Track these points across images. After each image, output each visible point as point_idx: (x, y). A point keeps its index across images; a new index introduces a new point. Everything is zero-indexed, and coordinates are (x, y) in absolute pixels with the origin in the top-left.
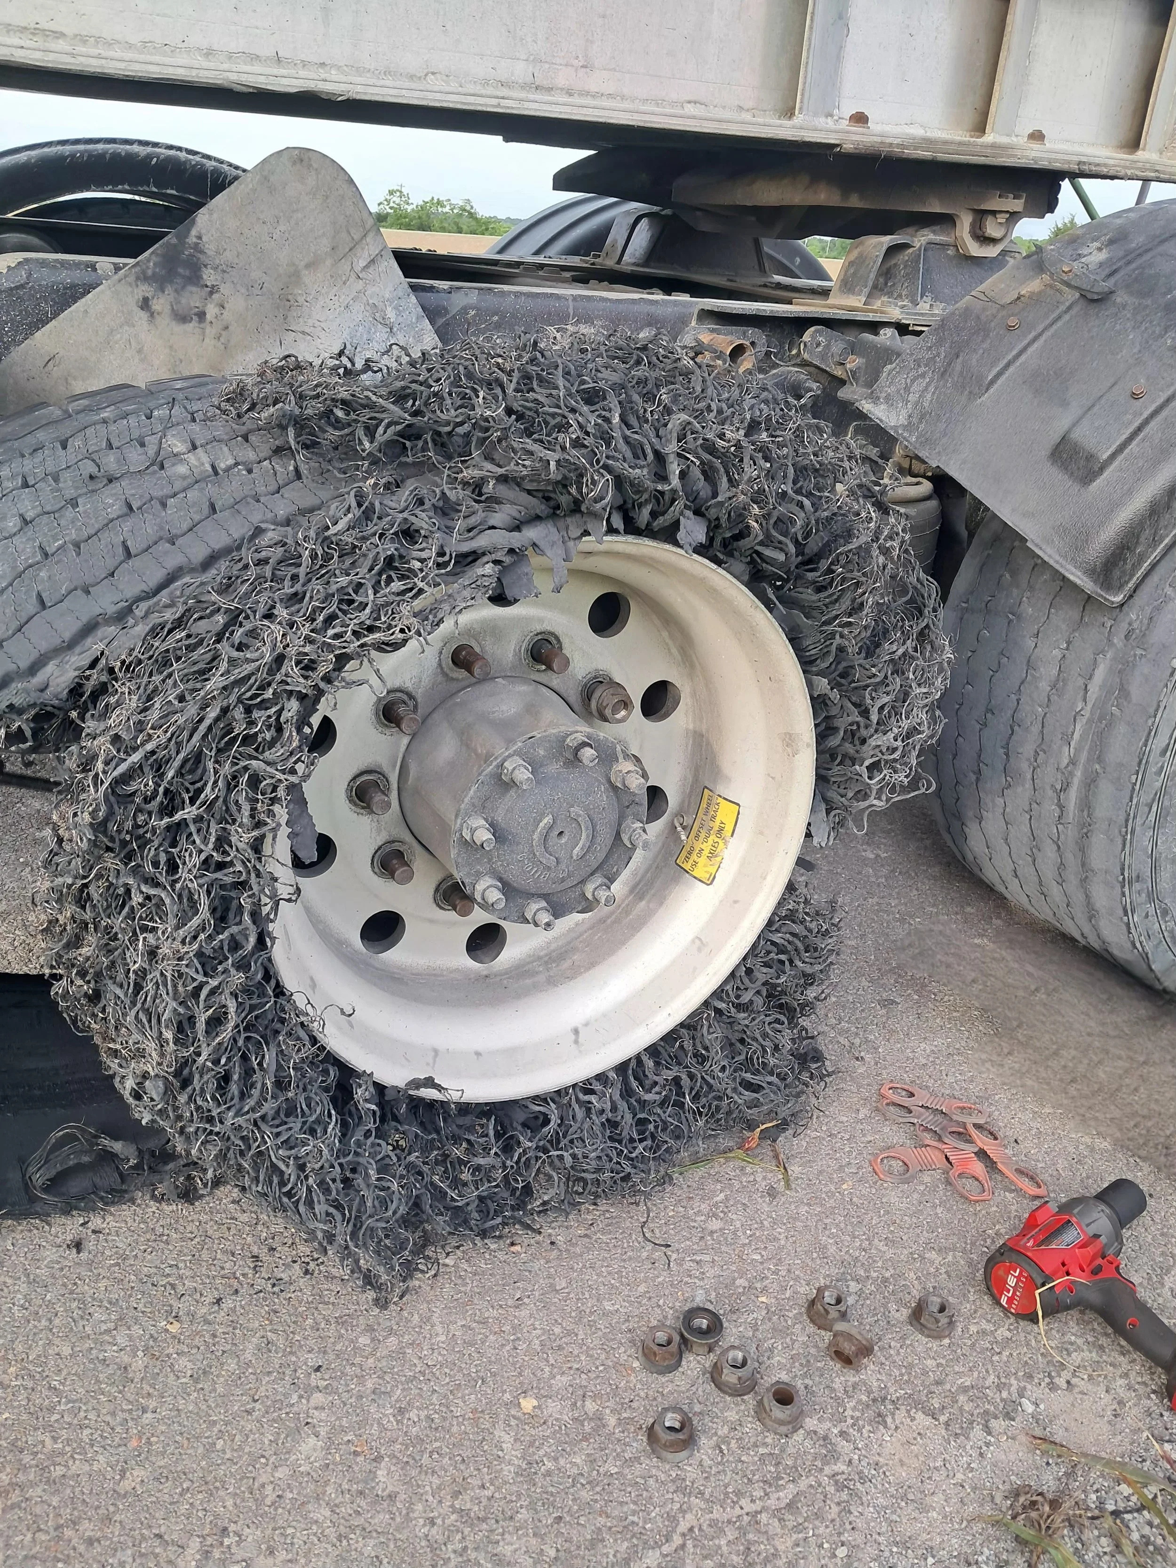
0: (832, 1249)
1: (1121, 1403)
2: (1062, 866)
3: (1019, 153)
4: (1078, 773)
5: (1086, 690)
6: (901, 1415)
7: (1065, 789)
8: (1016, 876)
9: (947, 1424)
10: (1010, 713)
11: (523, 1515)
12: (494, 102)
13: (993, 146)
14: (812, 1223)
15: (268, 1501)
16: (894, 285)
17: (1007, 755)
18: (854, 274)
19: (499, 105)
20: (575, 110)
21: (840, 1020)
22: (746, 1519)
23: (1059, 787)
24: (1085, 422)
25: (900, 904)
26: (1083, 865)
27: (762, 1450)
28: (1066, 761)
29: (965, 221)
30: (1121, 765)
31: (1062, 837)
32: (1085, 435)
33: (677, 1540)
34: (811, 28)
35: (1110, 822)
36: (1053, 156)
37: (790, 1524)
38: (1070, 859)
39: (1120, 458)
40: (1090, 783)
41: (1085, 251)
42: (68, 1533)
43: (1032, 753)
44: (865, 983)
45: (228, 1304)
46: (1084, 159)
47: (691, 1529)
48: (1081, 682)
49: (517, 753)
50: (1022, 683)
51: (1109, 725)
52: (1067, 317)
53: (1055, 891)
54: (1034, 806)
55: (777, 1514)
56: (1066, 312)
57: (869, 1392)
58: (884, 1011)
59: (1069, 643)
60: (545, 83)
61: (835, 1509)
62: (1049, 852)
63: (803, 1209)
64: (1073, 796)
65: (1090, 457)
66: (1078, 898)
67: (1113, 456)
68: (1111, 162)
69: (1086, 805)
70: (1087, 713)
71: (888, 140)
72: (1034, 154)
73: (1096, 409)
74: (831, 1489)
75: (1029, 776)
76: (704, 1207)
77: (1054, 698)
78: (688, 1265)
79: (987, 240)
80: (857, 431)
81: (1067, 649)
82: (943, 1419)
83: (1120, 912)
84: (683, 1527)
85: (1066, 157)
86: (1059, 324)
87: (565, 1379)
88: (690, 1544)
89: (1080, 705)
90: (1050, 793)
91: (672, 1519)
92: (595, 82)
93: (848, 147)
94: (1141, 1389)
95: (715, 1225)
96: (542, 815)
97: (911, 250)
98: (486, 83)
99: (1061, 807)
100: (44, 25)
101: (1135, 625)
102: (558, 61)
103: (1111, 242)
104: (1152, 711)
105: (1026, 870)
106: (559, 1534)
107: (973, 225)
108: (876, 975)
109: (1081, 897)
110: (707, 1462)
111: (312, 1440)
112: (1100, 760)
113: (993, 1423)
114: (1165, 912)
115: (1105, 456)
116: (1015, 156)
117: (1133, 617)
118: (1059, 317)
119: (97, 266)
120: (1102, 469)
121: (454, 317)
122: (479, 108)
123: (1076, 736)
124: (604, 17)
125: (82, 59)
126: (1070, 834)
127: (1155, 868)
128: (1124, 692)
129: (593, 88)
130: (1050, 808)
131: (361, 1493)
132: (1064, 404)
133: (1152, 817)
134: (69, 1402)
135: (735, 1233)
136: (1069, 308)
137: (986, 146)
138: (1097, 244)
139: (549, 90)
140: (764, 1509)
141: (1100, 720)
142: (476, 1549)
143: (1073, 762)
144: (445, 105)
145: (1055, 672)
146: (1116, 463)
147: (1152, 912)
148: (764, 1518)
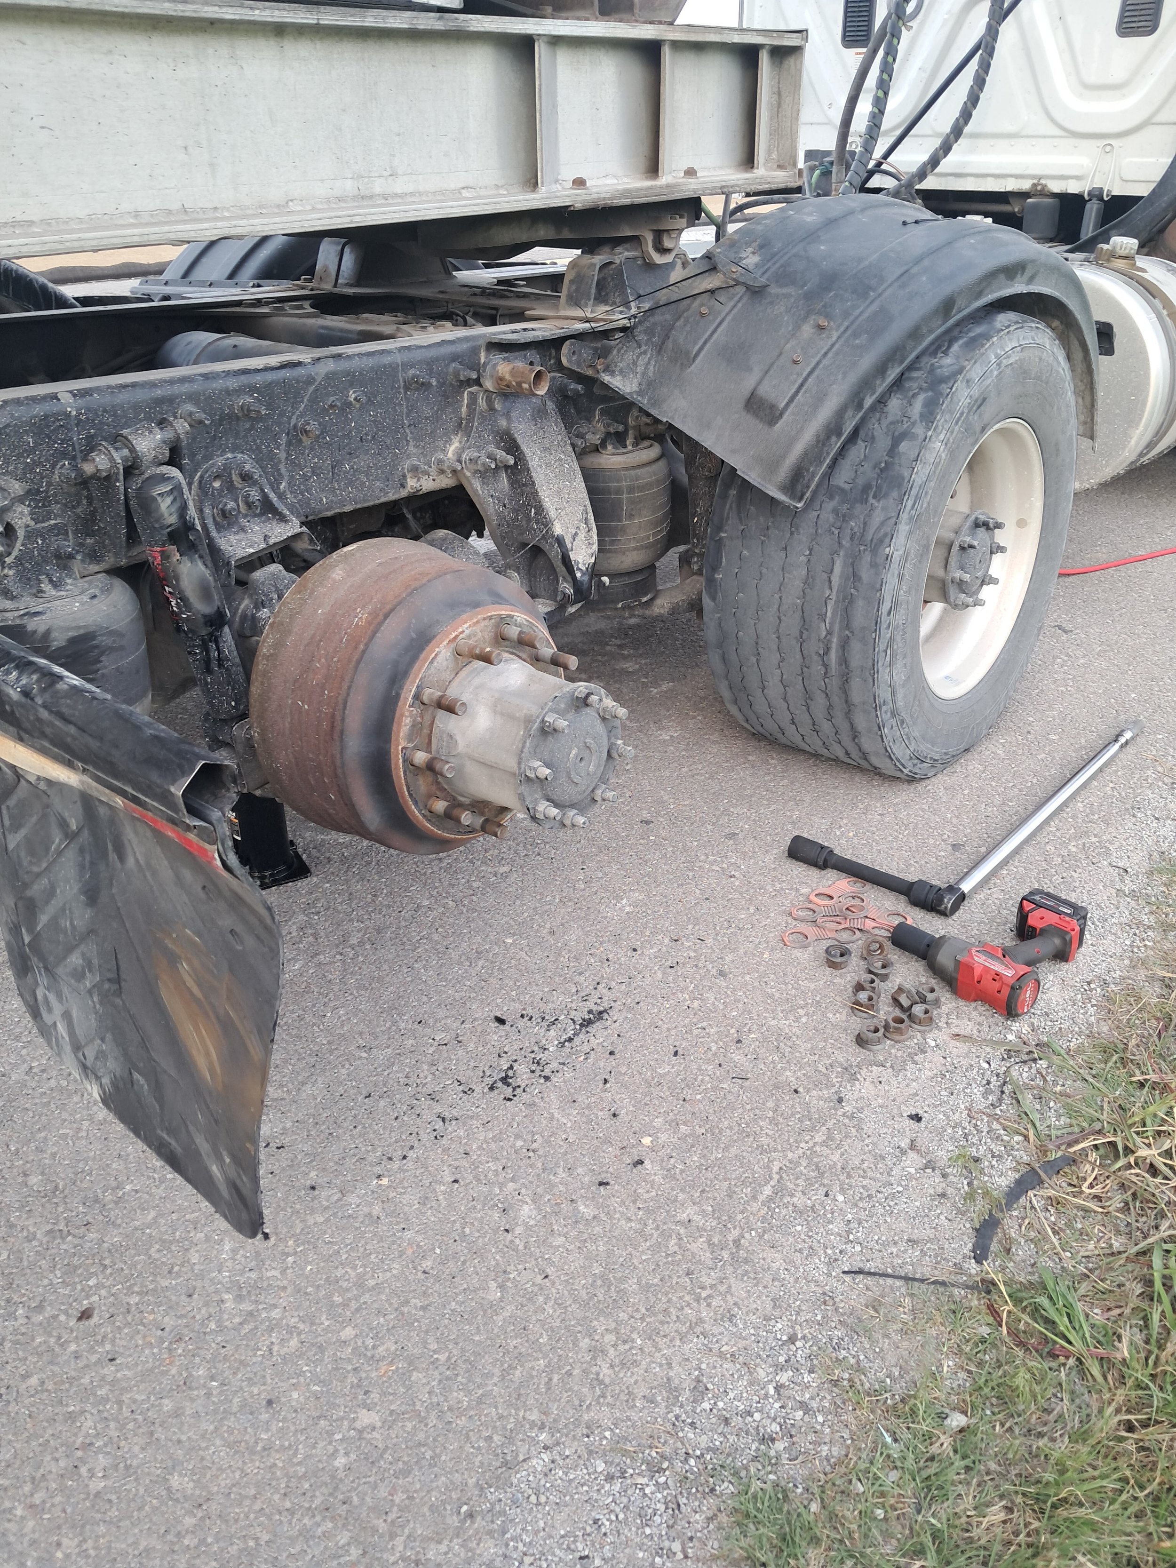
0: (777, 995)
1: (979, 1024)
2: (830, 707)
3: (684, 188)
4: (835, 640)
5: (830, 582)
6: (864, 1072)
7: (827, 650)
8: (793, 723)
9: (892, 1067)
10: (776, 607)
11: (681, 1197)
12: (348, 220)
13: (668, 186)
14: (756, 984)
15: (521, 1247)
16: (607, 294)
17: (778, 637)
18: (577, 290)
19: (351, 222)
20: (402, 215)
21: (706, 855)
22: (808, 1152)
23: (822, 652)
24: (766, 382)
25: (704, 767)
26: (847, 702)
27: (798, 1116)
28: (824, 633)
29: (649, 238)
30: (864, 628)
31: (829, 686)
32: (767, 391)
33: (776, 1177)
34: (541, 122)
35: (862, 668)
36: (705, 186)
37: (833, 1147)
38: (836, 700)
39: (792, 405)
40: (844, 644)
41: (743, 255)
42: (405, 1310)
43: (798, 633)
44: (709, 827)
45: (411, 1154)
46: (724, 184)
47: (781, 1168)
48: (825, 576)
49: (550, 710)
50: (781, 585)
51: (851, 602)
52: (740, 305)
53: (826, 727)
54: (805, 669)
55: (824, 1143)
56: (738, 301)
57: (841, 1065)
58: (731, 842)
59: (811, 550)
60: (367, 193)
61: (854, 1130)
62: (820, 700)
63: (747, 978)
64: (833, 655)
65: (772, 407)
66: (844, 726)
67: (787, 405)
68: (740, 182)
69: (844, 661)
70: (833, 596)
71: (602, 196)
72: (693, 187)
73: (771, 372)
74: (847, 1121)
75: (798, 649)
76: (686, 996)
77: (808, 591)
78: (696, 1032)
79: (664, 251)
80: (602, 412)
81: (810, 554)
82: (888, 1065)
83: (876, 728)
84: (775, 1169)
85: (713, 185)
86: (735, 310)
87: (660, 1120)
88: (784, 1175)
89: (828, 592)
90: (816, 658)
91: (768, 1167)
92: (400, 186)
93: (579, 206)
94: (987, 1013)
95: (696, 1004)
96: (571, 749)
97: (613, 266)
98: (328, 201)
99: (826, 666)
100: (19, 218)
101: (856, 530)
102: (373, 174)
103: (761, 247)
104: (878, 586)
105: (803, 717)
106: (708, 1198)
107: (654, 241)
108: (714, 820)
109: (847, 725)
110: (771, 1133)
111: (526, 1207)
112: (848, 626)
113: (916, 1058)
114: (902, 722)
115: (782, 405)
116: (681, 191)
117: (853, 524)
118: (735, 306)
119: (59, 396)
120: (781, 415)
121: (320, 384)
122: (339, 227)
123: (829, 614)
124: (399, 135)
125: (67, 244)
126: (835, 683)
127: (893, 693)
128: (856, 577)
129: (399, 190)
130: (817, 668)
131: (576, 1222)
132: (749, 369)
133: (888, 659)
134: (347, 1246)
135: (713, 1004)
136: (741, 298)
137: (662, 187)
138: (750, 250)
139: (371, 197)
140: (815, 1144)
141: (844, 600)
142: (665, 1223)
143: (829, 633)
144: (317, 229)
145: (804, 572)
146: (790, 410)
147: (895, 724)
148: (817, 1148)
